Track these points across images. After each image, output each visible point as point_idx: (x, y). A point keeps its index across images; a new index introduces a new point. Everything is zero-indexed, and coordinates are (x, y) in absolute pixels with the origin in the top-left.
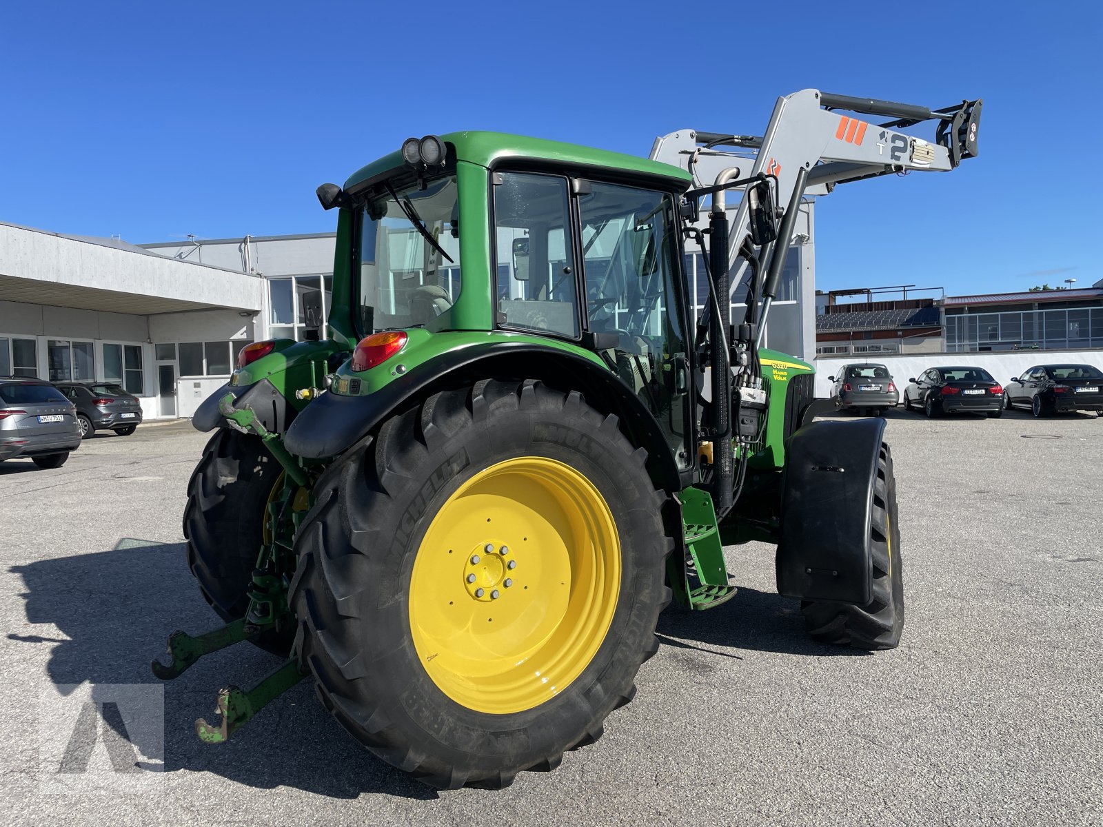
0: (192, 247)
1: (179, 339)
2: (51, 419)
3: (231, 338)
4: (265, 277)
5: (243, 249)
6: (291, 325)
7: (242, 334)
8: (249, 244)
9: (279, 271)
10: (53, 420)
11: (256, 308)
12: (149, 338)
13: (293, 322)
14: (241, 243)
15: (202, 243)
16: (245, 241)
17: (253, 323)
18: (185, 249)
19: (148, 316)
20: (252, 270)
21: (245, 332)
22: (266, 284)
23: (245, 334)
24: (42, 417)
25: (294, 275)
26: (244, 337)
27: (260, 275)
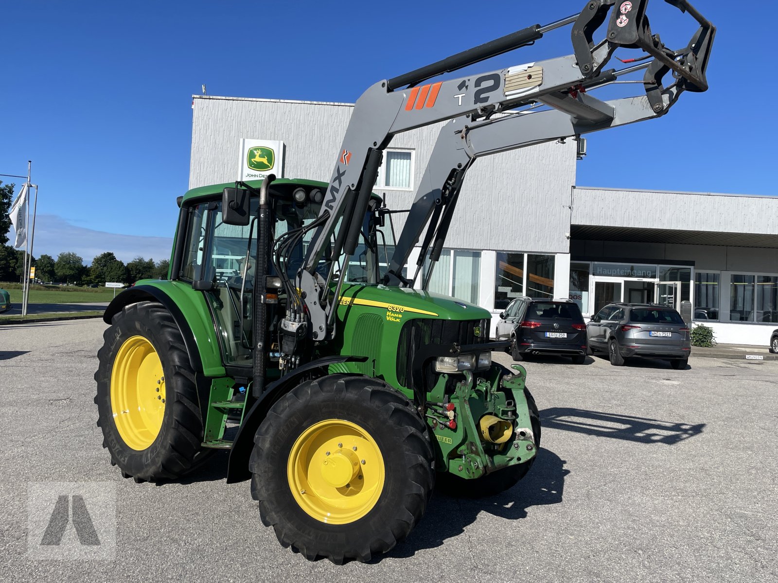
2: (661, 334)
10: (662, 335)
24: (653, 332)
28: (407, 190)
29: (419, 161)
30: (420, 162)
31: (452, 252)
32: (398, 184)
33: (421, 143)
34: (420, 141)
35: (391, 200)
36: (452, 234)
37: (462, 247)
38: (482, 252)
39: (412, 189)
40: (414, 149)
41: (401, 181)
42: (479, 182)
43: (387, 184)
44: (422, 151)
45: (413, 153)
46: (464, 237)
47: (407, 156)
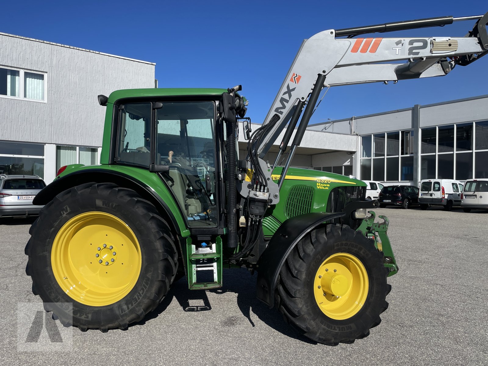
0: (330, 124)
1: (323, 165)
3: (344, 165)
4: (360, 135)
5: (351, 123)
6: (370, 158)
7: (348, 163)
8: (353, 120)
9: (366, 132)
11: (354, 150)
12: (312, 165)
13: (371, 156)
14: (350, 120)
15: (334, 122)
16: (351, 119)
17: (353, 157)
18: (327, 125)
19: (311, 155)
20: (354, 132)
21: (350, 161)
22: (360, 139)
23: (349, 163)
25: (373, 134)
26: (349, 164)
27: (357, 135)
28: (42, 102)
29: (50, 82)
30: (52, 82)
31: (78, 148)
32: (33, 97)
33: (52, 68)
34: (51, 67)
35: (30, 109)
36: (77, 135)
37: (85, 145)
38: (98, 148)
39: (46, 101)
40: (47, 72)
41: (36, 95)
42: (95, 101)
43: (25, 96)
44: (53, 74)
45: (46, 76)
46: (86, 138)
47: (41, 77)
